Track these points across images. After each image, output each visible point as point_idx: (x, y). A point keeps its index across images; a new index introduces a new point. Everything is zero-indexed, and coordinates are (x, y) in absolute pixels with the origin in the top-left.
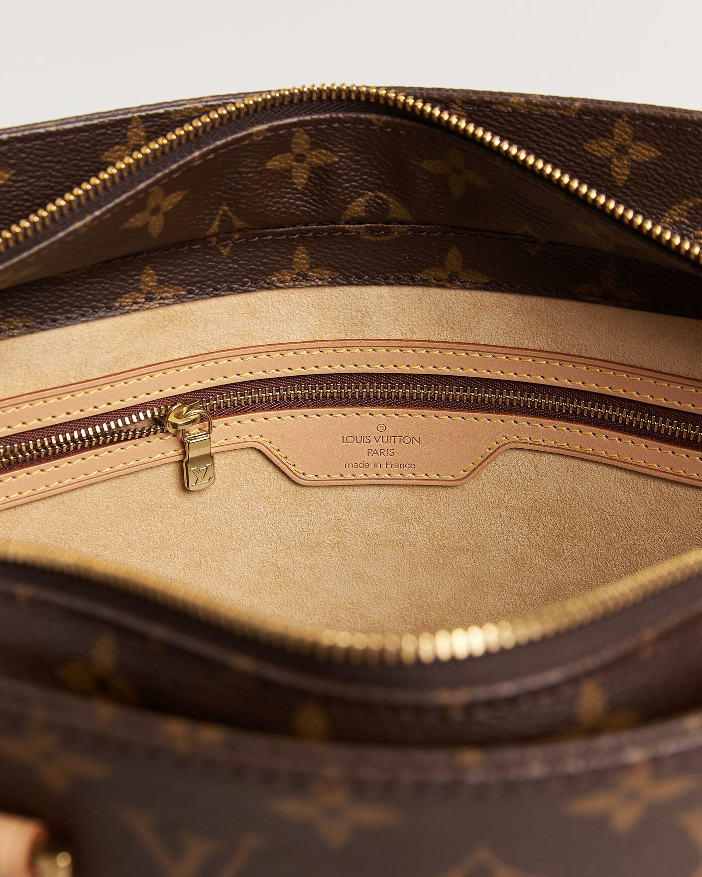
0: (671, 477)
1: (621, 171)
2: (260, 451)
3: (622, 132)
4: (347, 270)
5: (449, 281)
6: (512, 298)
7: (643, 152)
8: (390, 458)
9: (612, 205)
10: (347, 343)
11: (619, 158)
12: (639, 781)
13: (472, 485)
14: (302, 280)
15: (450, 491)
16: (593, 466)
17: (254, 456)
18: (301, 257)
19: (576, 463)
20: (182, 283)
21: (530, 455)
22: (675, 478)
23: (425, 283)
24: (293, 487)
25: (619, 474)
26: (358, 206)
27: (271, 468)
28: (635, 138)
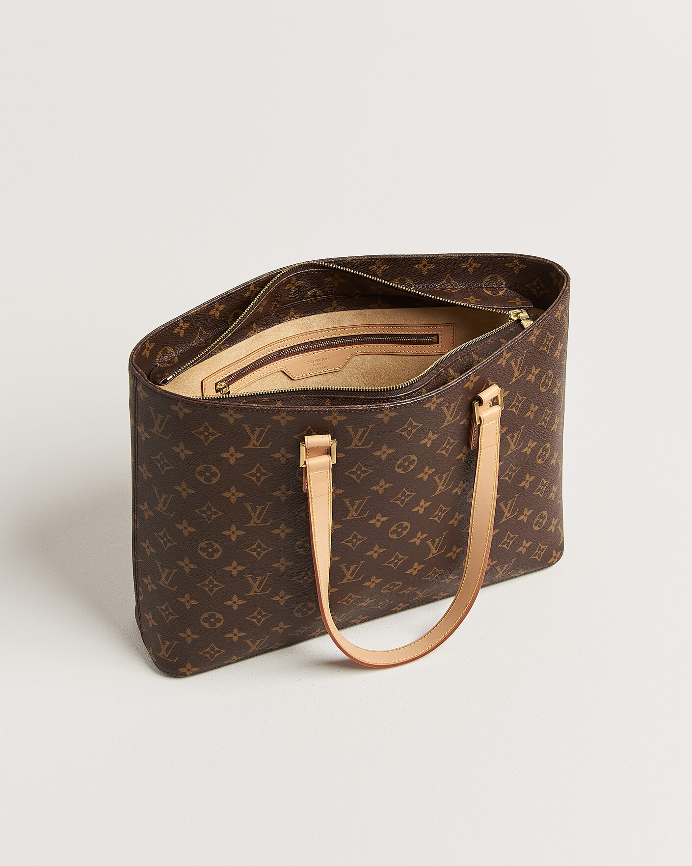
0: (405, 354)
1: (379, 272)
2: (283, 372)
3: (379, 263)
4: (304, 312)
5: (334, 310)
6: (352, 312)
7: (385, 267)
8: (320, 366)
9: (363, 274)
10: (305, 334)
11: (379, 270)
12: (434, 399)
13: (344, 370)
14: (293, 317)
15: (338, 372)
16: (381, 356)
17: (281, 373)
18: (292, 311)
19: (376, 356)
20: (262, 326)
21: (361, 356)
22: (406, 354)
23: (327, 312)
24: (292, 381)
25: (389, 356)
26: (309, 294)
27: (285, 376)
28: (382, 264)
